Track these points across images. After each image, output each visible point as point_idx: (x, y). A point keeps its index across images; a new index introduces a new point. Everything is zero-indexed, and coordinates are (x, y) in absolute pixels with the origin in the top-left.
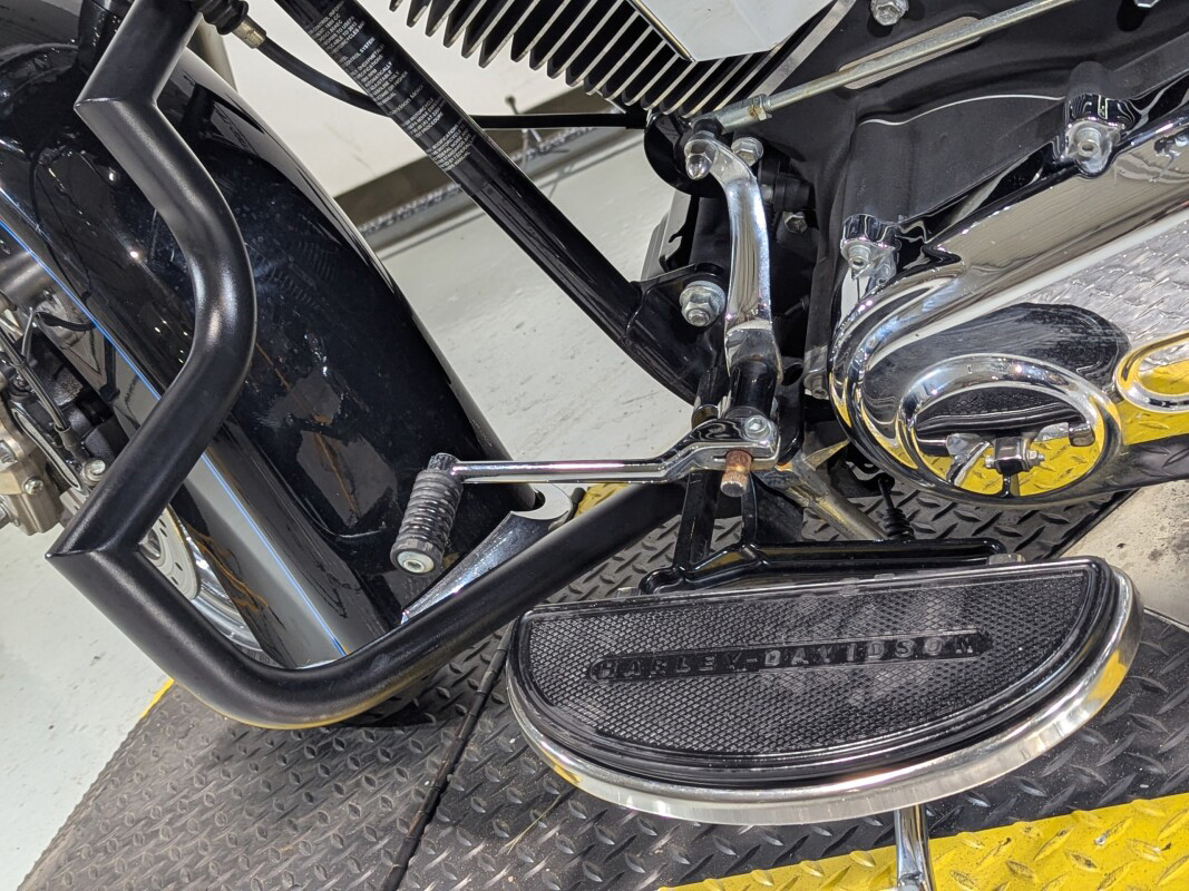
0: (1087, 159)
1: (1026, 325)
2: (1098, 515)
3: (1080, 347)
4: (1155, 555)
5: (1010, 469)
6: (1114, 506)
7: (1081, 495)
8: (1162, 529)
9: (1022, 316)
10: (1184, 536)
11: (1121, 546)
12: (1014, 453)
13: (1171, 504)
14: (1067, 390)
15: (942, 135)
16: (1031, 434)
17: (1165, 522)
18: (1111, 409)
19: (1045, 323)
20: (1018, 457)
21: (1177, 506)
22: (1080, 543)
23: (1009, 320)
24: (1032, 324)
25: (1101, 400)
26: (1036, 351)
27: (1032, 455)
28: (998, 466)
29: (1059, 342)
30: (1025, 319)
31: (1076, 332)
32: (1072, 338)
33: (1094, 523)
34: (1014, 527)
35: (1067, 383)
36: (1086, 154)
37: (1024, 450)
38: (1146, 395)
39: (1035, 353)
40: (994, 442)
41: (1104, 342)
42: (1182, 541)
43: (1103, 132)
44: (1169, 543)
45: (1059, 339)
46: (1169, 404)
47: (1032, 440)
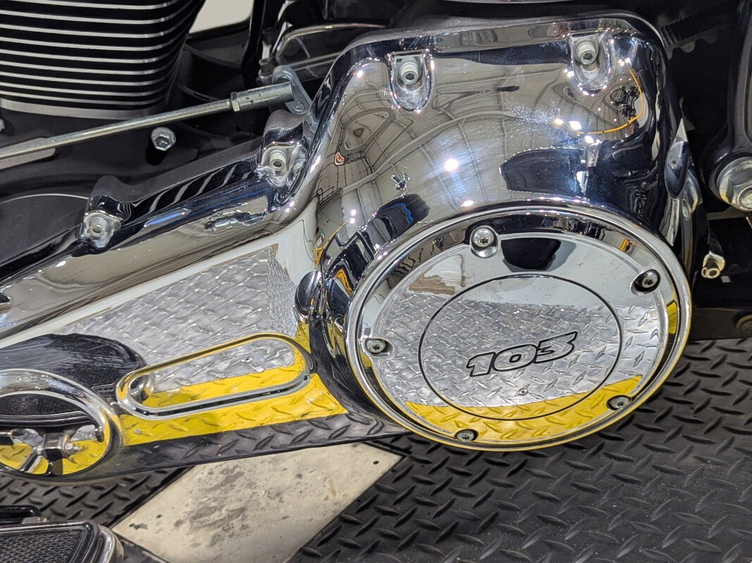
0: (97, 238)
1: (52, 350)
2: (150, 494)
3: (89, 369)
4: (178, 524)
5: (55, 456)
6: (161, 488)
7: (101, 477)
8: (187, 505)
9: (48, 344)
10: (199, 511)
11: (159, 516)
12: (56, 444)
13: (196, 490)
14: (86, 402)
15: (18, 216)
16: (70, 432)
17: (190, 501)
18: (115, 418)
19: (64, 350)
20: (59, 447)
21: (199, 490)
22: (134, 514)
23: (40, 345)
24: (55, 350)
25: (109, 412)
26: (59, 369)
27: (70, 447)
28: (45, 454)
29: (74, 364)
30: (50, 346)
31: (85, 358)
32: (83, 362)
33: (145, 501)
34: (94, 501)
35: (85, 397)
36: (96, 235)
37: (64, 443)
38: (135, 406)
39: (60, 371)
40: (44, 436)
41: (104, 367)
42: (197, 514)
43: (108, 221)
44: (189, 515)
45: (75, 362)
46: (148, 414)
47: (71, 436)
